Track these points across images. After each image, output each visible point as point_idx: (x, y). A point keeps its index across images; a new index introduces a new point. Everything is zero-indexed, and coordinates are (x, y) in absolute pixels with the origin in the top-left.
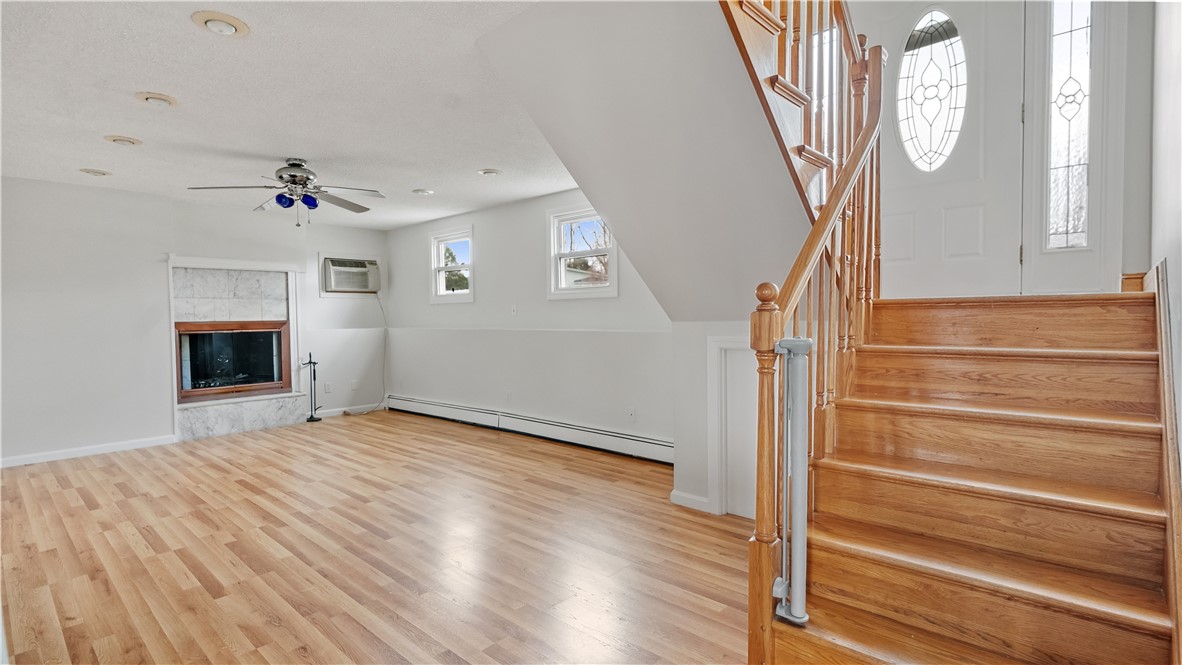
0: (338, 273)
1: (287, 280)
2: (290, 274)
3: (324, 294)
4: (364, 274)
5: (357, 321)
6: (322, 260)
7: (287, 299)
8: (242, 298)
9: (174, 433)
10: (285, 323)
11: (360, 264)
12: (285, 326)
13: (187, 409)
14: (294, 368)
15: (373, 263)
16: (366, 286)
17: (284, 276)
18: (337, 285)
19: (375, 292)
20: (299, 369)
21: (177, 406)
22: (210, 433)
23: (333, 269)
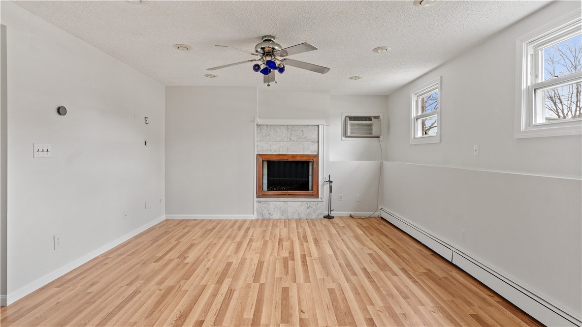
0: (352, 125)
1: (319, 130)
2: (320, 126)
3: (344, 138)
4: (370, 125)
5: (364, 156)
6: (344, 117)
7: (318, 142)
8: (294, 141)
9: (253, 214)
10: (317, 156)
11: (369, 119)
12: (316, 158)
13: (260, 202)
14: (320, 183)
15: (377, 118)
16: (371, 133)
17: (317, 127)
18: (351, 132)
19: (378, 137)
20: (323, 185)
21: (256, 199)
22: (271, 217)
23: (349, 122)
